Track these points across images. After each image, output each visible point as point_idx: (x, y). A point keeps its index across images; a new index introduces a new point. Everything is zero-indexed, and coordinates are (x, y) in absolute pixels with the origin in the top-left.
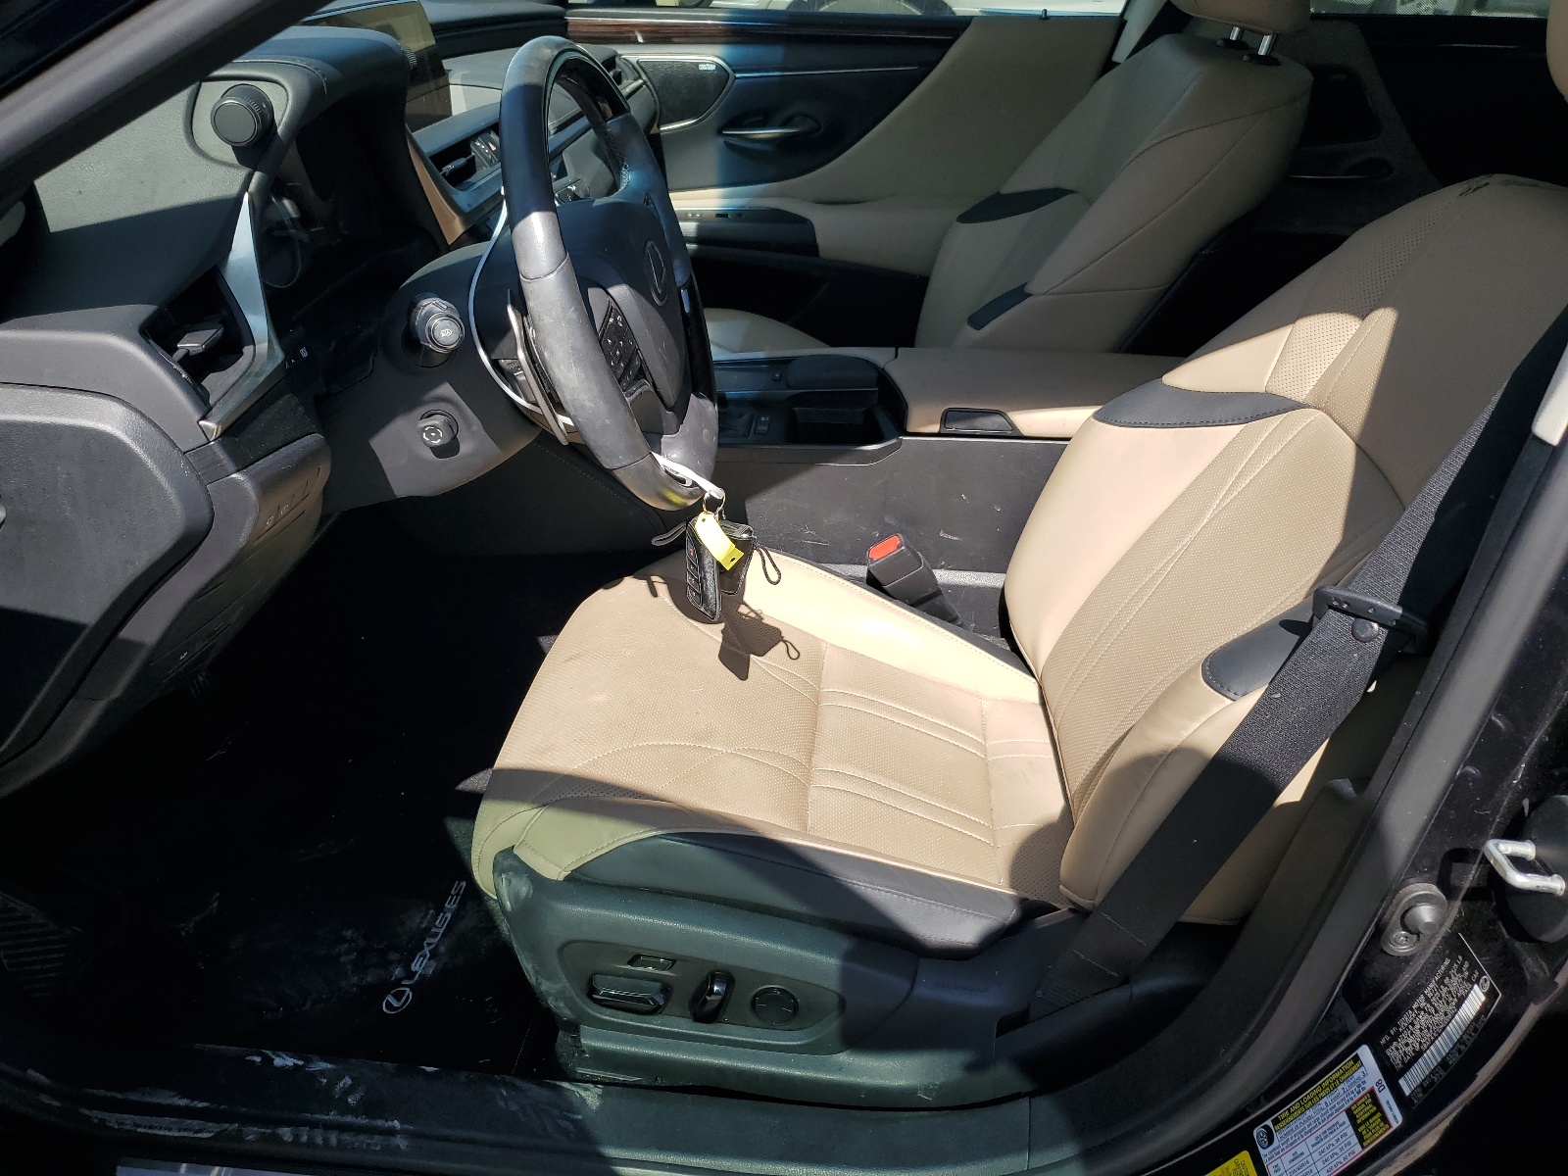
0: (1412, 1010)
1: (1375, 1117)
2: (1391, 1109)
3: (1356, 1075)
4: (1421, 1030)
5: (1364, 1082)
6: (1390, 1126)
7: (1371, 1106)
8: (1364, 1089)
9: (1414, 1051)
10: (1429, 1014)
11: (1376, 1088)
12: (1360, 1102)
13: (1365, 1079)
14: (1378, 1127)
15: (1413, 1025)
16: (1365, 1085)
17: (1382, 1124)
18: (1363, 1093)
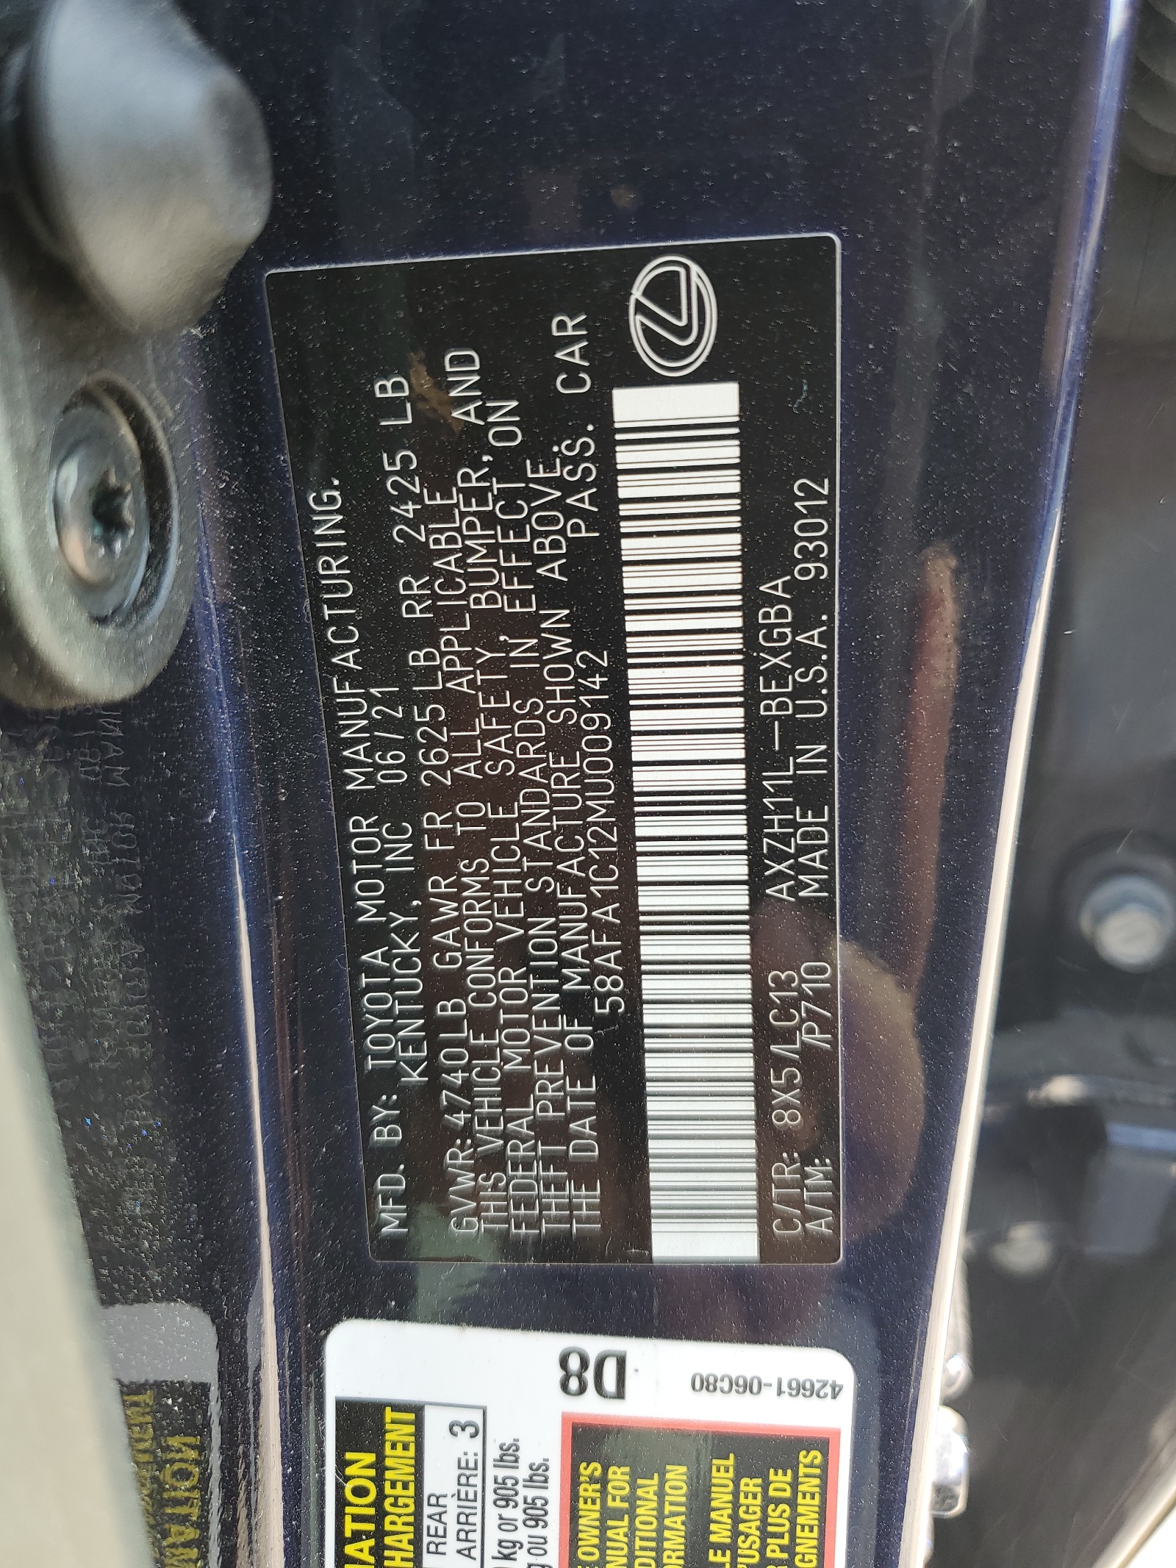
0: (376, 936)
1: (721, 1498)
2: (748, 1387)
3: (439, 1478)
4: (513, 954)
5: (509, 1455)
6: (822, 1444)
7: (648, 1488)
8: (538, 1475)
9: (579, 1068)
10: (474, 846)
11: (591, 1406)
12: (589, 1537)
13: (498, 1435)
14: (778, 1516)
15: (453, 984)
16: (528, 1457)
17: (780, 1481)
18: (554, 1494)
